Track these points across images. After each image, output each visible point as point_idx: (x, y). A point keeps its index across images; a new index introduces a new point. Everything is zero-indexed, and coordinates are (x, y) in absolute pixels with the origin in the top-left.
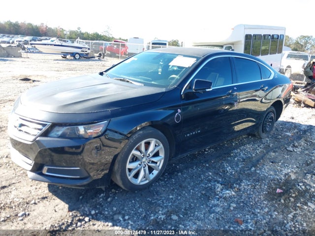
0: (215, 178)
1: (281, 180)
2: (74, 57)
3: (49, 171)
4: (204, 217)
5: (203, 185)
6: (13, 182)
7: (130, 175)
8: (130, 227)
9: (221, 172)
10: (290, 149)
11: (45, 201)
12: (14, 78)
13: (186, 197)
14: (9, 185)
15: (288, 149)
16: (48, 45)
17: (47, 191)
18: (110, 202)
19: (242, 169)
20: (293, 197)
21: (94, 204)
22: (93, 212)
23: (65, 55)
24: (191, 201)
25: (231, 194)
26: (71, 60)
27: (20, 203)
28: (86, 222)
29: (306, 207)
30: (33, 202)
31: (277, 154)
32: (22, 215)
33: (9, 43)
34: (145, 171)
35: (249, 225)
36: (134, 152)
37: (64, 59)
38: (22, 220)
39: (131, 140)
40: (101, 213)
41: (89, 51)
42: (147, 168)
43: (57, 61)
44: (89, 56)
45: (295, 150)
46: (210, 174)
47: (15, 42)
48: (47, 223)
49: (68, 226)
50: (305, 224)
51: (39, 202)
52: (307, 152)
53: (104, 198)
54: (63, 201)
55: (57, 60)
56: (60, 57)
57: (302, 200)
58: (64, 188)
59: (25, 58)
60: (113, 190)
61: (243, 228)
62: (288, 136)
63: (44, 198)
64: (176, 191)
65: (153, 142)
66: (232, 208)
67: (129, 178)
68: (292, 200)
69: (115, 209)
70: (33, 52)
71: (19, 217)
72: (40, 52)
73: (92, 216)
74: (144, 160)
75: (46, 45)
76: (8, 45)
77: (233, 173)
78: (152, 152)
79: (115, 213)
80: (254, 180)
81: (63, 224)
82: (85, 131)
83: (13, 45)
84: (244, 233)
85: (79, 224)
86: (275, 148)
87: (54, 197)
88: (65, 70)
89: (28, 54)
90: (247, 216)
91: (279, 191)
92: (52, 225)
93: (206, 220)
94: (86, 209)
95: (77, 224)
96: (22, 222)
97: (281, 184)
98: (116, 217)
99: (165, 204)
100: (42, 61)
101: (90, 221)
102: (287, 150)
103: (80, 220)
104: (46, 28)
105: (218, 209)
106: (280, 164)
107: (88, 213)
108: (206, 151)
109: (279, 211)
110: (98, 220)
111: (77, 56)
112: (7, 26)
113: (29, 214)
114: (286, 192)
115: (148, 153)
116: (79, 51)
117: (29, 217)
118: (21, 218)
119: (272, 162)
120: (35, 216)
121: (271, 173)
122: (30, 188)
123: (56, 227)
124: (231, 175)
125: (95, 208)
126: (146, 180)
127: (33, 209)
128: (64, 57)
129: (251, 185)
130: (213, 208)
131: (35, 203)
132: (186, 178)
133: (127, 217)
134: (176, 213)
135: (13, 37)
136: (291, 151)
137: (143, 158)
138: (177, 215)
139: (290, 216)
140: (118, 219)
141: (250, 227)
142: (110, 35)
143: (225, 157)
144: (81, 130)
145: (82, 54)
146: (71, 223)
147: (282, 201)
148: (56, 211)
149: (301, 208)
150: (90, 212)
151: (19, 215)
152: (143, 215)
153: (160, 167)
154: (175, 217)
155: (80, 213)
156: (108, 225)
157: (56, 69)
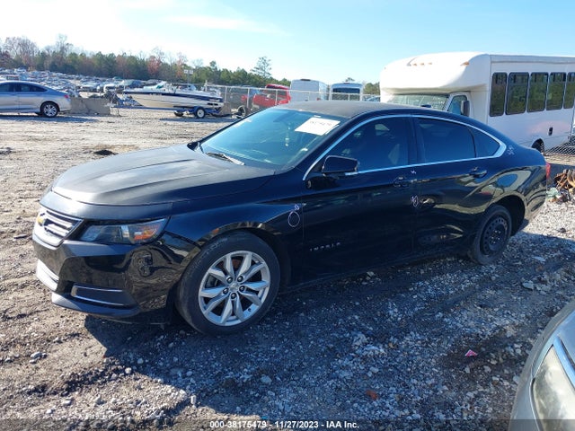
0: (363, 324)
1: (484, 336)
2: (196, 114)
3: (79, 292)
4: (316, 383)
5: (336, 335)
6: (38, 308)
7: (205, 308)
8: (188, 387)
9: (377, 316)
10: (530, 285)
11: (75, 340)
12: (87, 150)
13: (300, 352)
14: (31, 314)
15: (524, 284)
16: (152, 93)
17: (82, 325)
18: (172, 349)
19: (420, 314)
20: (491, 366)
21: (145, 349)
22: (140, 361)
23: (179, 112)
24: (306, 357)
25: (377, 353)
26: (189, 119)
27: (38, 339)
28: (126, 375)
29: (506, 383)
30: (57, 339)
31: (500, 292)
32: (36, 357)
33: (95, 90)
34: (233, 303)
35: (387, 402)
36: (212, 271)
37: (178, 117)
38: (34, 363)
39: (206, 252)
40: (152, 363)
41: (221, 105)
42: (238, 299)
43: (165, 122)
44: (222, 112)
45: (538, 289)
46: (357, 317)
47: (105, 89)
48: (67, 370)
49: (97, 377)
50: (490, 410)
51: (65, 340)
52: (560, 293)
53: (165, 343)
54: (102, 342)
55: (166, 119)
56: (171, 114)
57: (506, 371)
58: (109, 322)
59: (114, 116)
60: (182, 332)
61: (376, 405)
62: (538, 262)
63: (73, 335)
64: (286, 340)
65: (248, 258)
66: (370, 375)
67: (204, 312)
68: (488, 369)
69: (176, 359)
70: (129, 107)
71: (32, 358)
72: (140, 107)
73: (138, 366)
74: (233, 285)
75: (148, 93)
76: (91, 94)
77: (399, 319)
78: (246, 273)
79: (174, 366)
80: (433, 332)
81: (91, 373)
82: (132, 234)
83: (99, 94)
84: (373, 412)
85: (114, 375)
86: (502, 282)
87: (90, 335)
88: (172, 136)
89: (121, 109)
90: (391, 388)
91: (470, 353)
92: (73, 374)
93: (317, 389)
94: (131, 356)
95: (111, 375)
96: (33, 366)
97: (480, 343)
98: (173, 371)
99: (259, 360)
100: (141, 121)
101: (132, 373)
102: (522, 286)
103: (117, 371)
104: (158, 64)
105: (345, 374)
106: (496, 310)
107: (132, 362)
108: (366, 281)
109: (454, 385)
110: (144, 373)
111: (200, 113)
112: (96, 62)
113: (45, 356)
114: (483, 357)
115: (240, 273)
116: (203, 103)
117: (45, 360)
118: (33, 361)
119: (481, 306)
120: (54, 359)
121: (471, 323)
122: (58, 320)
123: (79, 377)
124: (394, 322)
125: (144, 355)
126: (237, 319)
127: (54, 349)
128: (179, 115)
129: (422, 340)
130: (337, 372)
131: (59, 342)
132: (310, 322)
133: (189, 373)
134: (271, 373)
135: (104, 81)
136: (530, 290)
137: (229, 282)
138: (271, 378)
139: (471, 395)
140: (176, 375)
141: (388, 405)
142: (266, 75)
143: (396, 293)
144: (125, 230)
145: (210, 109)
146: (103, 374)
147: (467, 370)
148: (85, 355)
149: (497, 385)
150: (136, 361)
151: (33, 355)
152: (217, 372)
153: (263, 300)
154: (266, 380)
155: (120, 360)
156: (156, 382)
157: (159, 136)
